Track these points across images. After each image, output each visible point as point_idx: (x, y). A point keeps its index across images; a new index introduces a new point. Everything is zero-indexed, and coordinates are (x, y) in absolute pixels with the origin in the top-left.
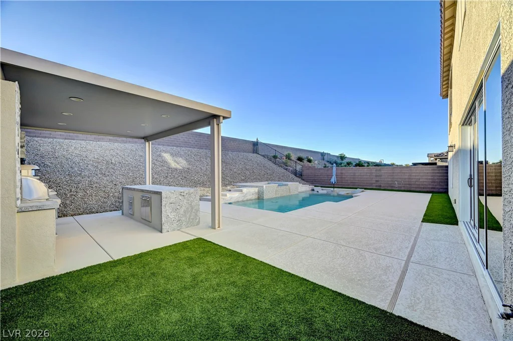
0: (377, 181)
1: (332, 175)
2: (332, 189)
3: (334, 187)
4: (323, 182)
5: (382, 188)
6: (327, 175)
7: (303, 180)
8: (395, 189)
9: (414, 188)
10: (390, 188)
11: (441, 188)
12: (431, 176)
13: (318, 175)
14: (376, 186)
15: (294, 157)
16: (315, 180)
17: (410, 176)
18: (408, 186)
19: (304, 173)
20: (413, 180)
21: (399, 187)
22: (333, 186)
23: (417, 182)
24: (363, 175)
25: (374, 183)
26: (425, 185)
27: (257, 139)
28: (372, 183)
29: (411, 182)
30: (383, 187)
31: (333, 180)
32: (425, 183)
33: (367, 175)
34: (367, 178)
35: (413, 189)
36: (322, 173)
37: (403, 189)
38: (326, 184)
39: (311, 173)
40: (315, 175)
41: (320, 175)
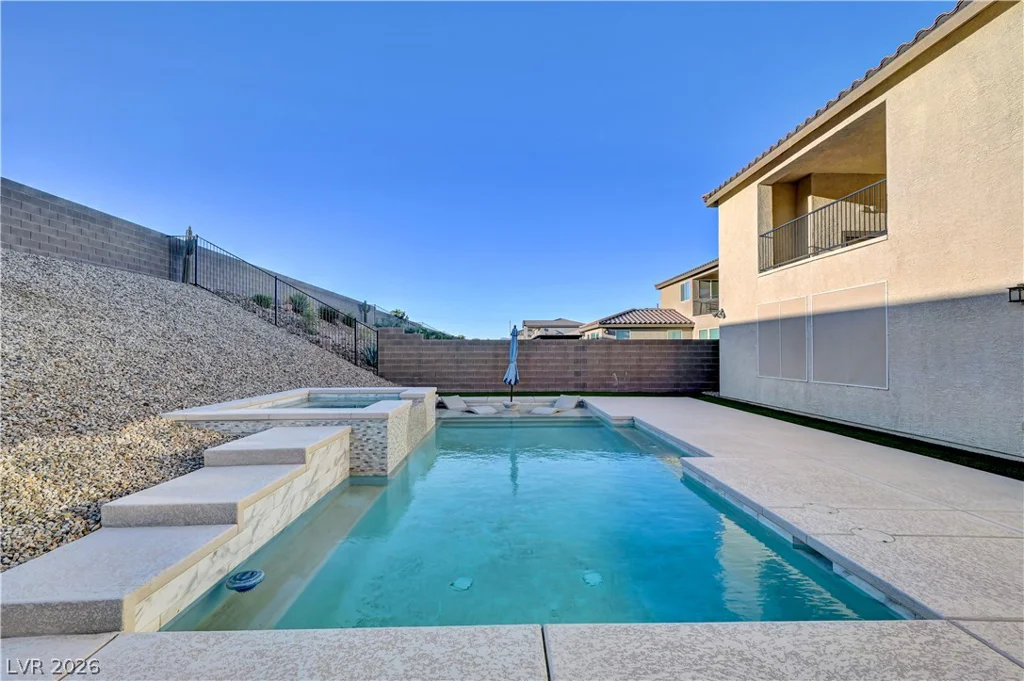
0: (577, 374)
1: (509, 362)
2: (506, 400)
3: (512, 394)
4: (445, 380)
5: (588, 390)
6: (457, 361)
7: (382, 376)
8: (613, 390)
9: (646, 385)
10: (602, 389)
11: (689, 385)
12: (675, 360)
13: (428, 362)
14: (576, 386)
15: (313, 308)
16: (419, 374)
17: (640, 360)
18: (636, 382)
19: (386, 355)
20: (645, 370)
21: (621, 386)
22: (509, 390)
23: (653, 373)
24: (548, 361)
25: (572, 379)
26: (664, 379)
27: (190, 231)
28: (569, 380)
29: (641, 373)
30: (592, 386)
31: (511, 374)
32: (664, 376)
33: (554, 361)
34: (556, 367)
35: (644, 389)
36: (442, 355)
37: (627, 389)
38: (452, 386)
39: (409, 355)
40: (420, 361)
41: (436, 361)
